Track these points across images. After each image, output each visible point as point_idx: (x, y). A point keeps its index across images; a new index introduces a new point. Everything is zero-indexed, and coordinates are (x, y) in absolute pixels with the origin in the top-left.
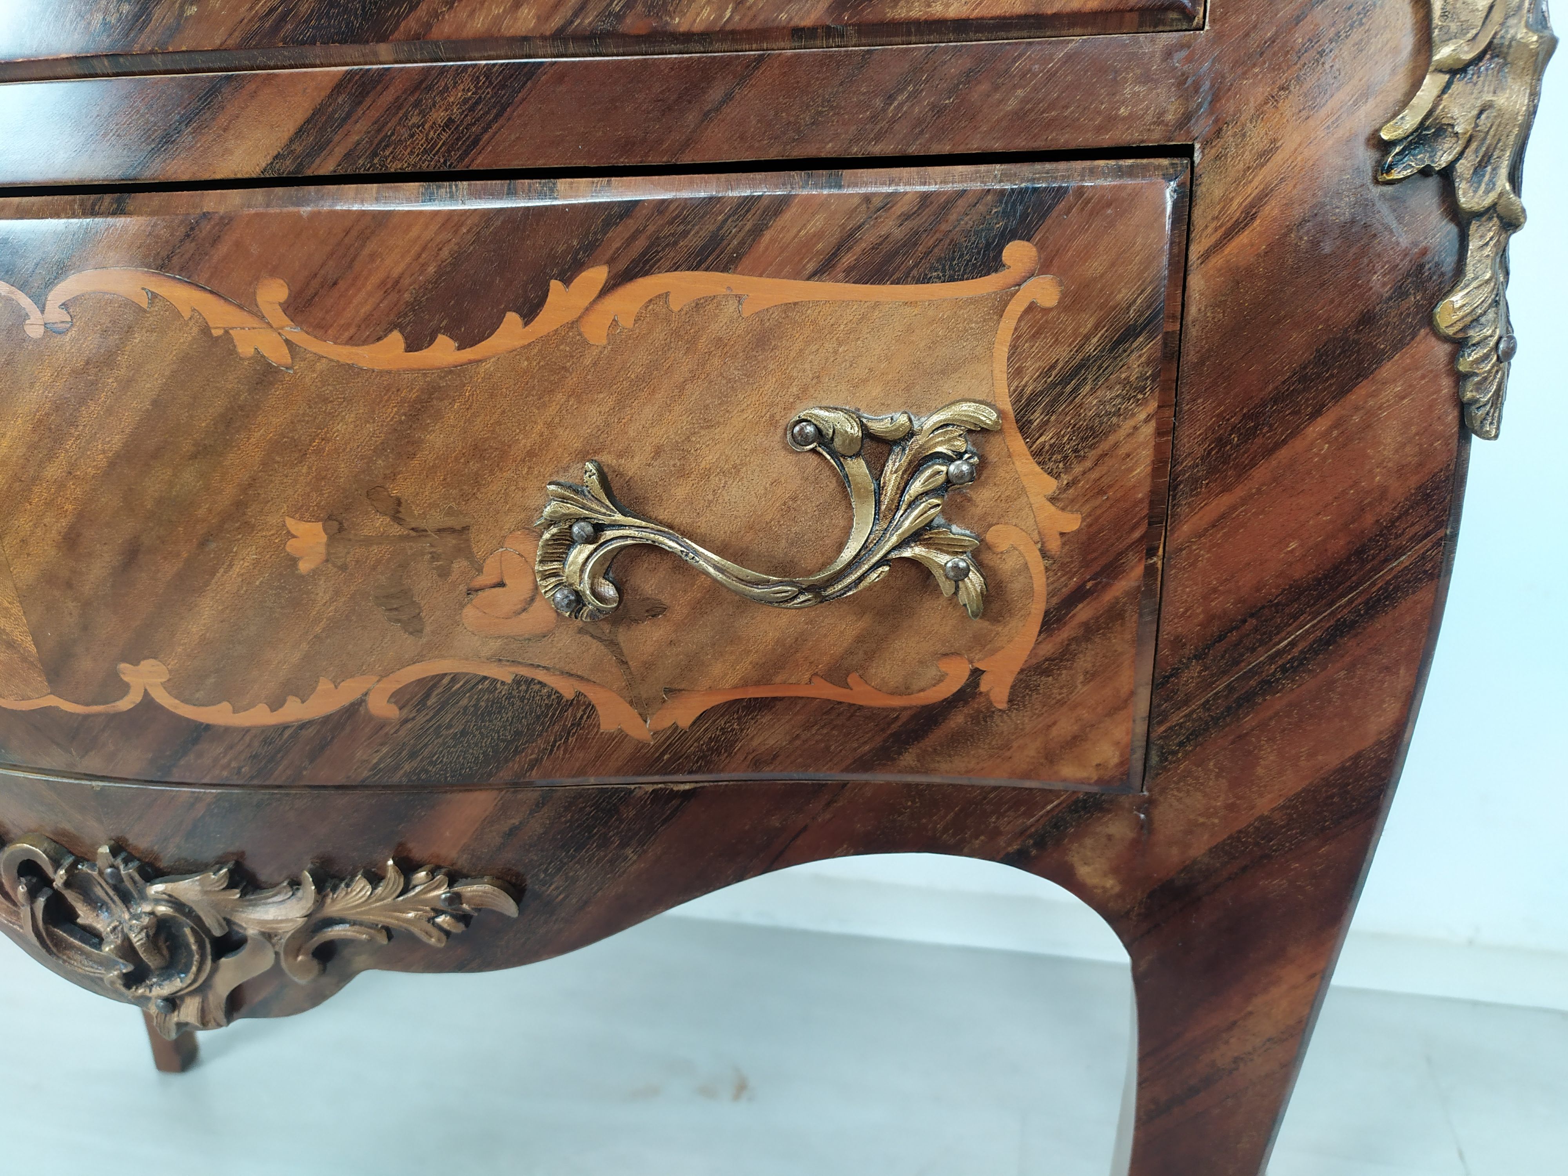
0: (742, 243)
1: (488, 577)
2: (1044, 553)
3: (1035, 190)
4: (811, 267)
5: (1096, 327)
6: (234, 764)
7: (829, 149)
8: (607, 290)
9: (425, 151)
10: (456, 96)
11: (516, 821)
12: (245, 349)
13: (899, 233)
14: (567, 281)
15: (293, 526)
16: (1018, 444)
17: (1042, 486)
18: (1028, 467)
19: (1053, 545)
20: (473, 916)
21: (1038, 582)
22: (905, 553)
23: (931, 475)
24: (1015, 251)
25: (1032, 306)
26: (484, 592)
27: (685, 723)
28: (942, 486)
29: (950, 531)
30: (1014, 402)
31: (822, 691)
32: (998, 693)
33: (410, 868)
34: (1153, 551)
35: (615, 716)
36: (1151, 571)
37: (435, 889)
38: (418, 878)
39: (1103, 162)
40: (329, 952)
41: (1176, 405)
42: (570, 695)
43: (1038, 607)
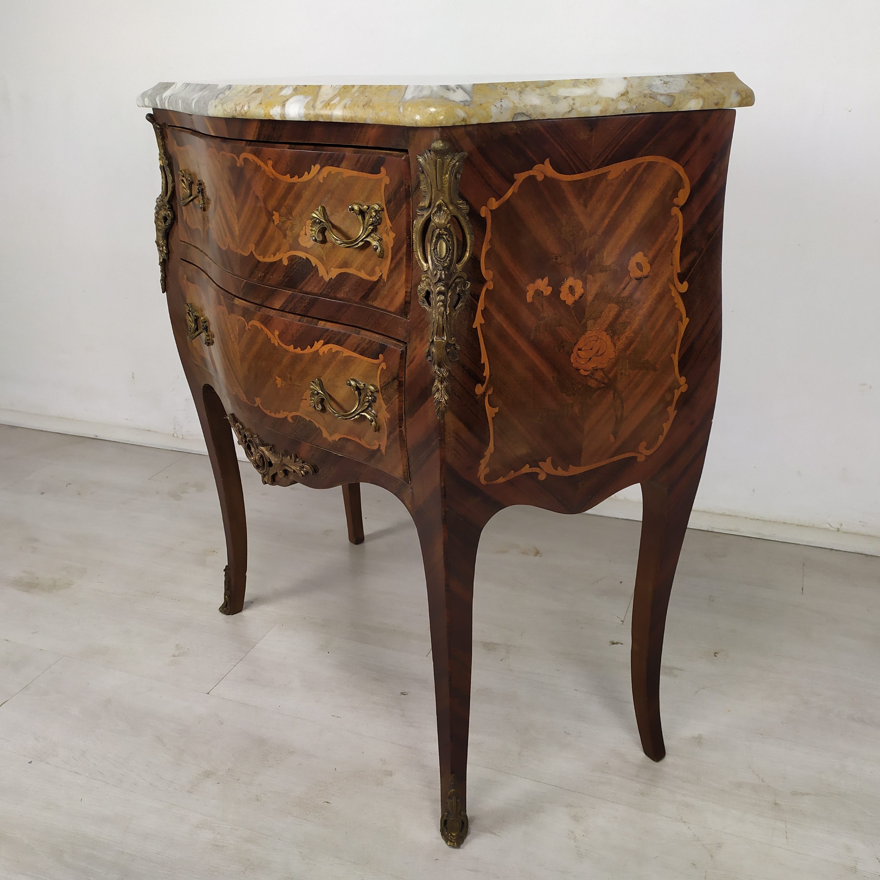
0: (344, 341)
1: (303, 398)
3: (384, 345)
4: (353, 349)
5: (390, 376)
6: (270, 424)
8: (323, 345)
9: (301, 311)
10: (306, 301)
12: (272, 342)
13: (366, 347)
14: (317, 342)
15: (277, 378)
16: (381, 396)
17: (384, 407)
18: (382, 402)
19: (387, 420)
20: (307, 473)
21: (386, 427)
22: (363, 414)
23: (367, 398)
24: (381, 356)
25: (382, 368)
26: (304, 401)
27: (337, 440)
28: (368, 401)
29: (371, 411)
30: (380, 387)
31: (357, 440)
32: (384, 451)
33: (296, 457)
34: (401, 427)
35: (325, 434)
36: (401, 431)
37: (300, 463)
38: (298, 460)
39: (395, 342)
40: (286, 472)
41: (404, 396)
42: (318, 427)
43: (386, 433)
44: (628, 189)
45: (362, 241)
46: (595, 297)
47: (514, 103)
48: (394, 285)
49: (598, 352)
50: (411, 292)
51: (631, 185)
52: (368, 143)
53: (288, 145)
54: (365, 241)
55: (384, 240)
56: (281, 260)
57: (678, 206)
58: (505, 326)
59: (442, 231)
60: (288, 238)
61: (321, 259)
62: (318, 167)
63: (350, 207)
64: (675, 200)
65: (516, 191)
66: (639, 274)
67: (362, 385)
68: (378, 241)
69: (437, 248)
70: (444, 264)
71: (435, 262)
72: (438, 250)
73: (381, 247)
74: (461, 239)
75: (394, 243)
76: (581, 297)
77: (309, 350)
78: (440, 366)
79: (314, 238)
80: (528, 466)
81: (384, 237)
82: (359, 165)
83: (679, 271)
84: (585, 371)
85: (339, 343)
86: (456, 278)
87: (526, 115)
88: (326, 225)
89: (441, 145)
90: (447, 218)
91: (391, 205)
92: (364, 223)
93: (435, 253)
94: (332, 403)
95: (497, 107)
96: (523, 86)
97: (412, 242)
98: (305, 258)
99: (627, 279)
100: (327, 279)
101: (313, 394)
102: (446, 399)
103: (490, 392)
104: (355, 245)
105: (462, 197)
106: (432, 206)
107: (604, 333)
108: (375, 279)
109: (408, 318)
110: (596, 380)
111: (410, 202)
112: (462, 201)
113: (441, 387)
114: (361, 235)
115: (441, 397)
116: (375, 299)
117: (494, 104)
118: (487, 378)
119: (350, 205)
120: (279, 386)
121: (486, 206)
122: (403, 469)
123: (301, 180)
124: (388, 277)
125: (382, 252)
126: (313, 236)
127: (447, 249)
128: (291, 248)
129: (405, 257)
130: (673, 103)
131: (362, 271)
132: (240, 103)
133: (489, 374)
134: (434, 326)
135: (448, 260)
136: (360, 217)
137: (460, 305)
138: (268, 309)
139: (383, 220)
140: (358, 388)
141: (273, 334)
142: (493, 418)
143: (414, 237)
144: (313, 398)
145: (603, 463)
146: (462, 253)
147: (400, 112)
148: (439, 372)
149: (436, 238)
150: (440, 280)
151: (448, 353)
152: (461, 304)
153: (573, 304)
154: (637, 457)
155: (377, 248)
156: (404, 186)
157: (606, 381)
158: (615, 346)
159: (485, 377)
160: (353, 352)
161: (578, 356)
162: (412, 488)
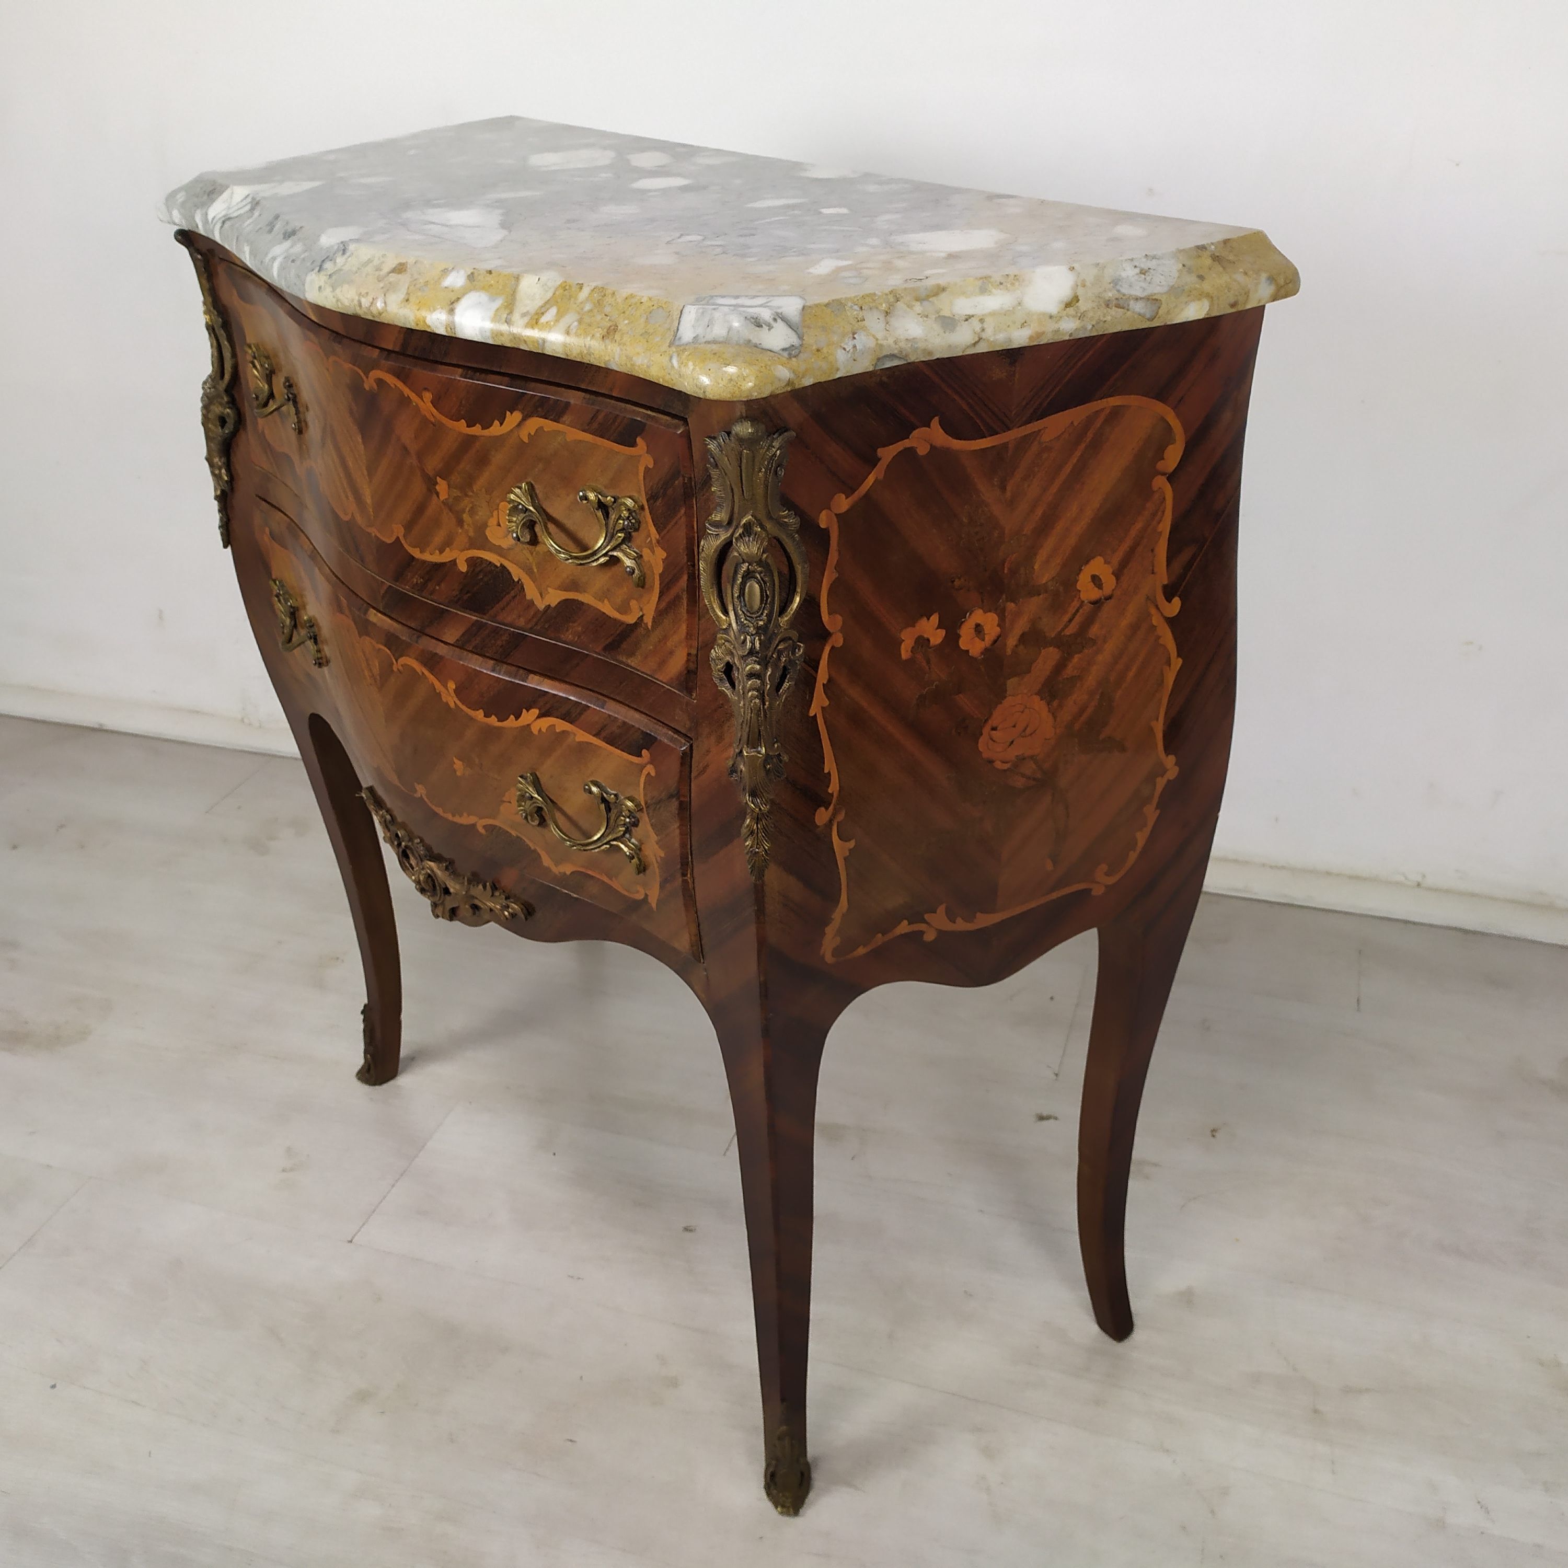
3: (650, 735)
4: (594, 733)
5: (664, 789)
6: (446, 830)
7: (604, 693)
8: (538, 717)
9: (495, 653)
10: (504, 638)
11: (525, 885)
12: (443, 700)
13: (617, 732)
14: (528, 711)
15: (455, 760)
16: (647, 819)
17: (654, 837)
18: (650, 829)
19: (659, 859)
20: (513, 915)
21: (657, 870)
22: (615, 843)
23: (622, 820)
24: (644, 752)
25: (649, 773)
26: (505, 803)
27: (568, 873)
28: (625, 824)
29: (629, 841)
30: (646, 803)
31: (605, 879)
32: (654, 905)
33: (494, 888)
34: (684, 875)
35: (547, 861)
36: (685, 882)
37: (502, 899)
38: (497, 894)
39: (670, 732)
40: (475, 908)
41: (690, 826)
42: (532, 848)
43: (658, 879)
44: (1078, 454)
45: (605, 555)
46: (1019, 640)
47: (877, 340)
48: (665, 638)
49: (1026, 729)
50: (697, 656)
51: (1083, 446)
52: (611, 390)
53: (460, 370)
54: (611, 556)
55: (645, 558)
56: (454, 562)
57: (1164, 474)
58: (864, 704)
59: (755, 567)
60: (466, 527)
61: (529, 571)
62: (518, 415)
63: (581, 494)
64: (1160, 466)
65: (881, 477)
66: (1095, 594)
67: (613, 796)
68: (634, 559)
69: (744, 594)
70: (757, 623)
71: (742, 620)
72: (746, 599)
73: (640, 570)
74: (786, 570)
75: (664, 568)
76: (995, 642)
77: (511, 722)
78: (753, 794)
79: (515, 535)
80: (905, 922)
81: (646, 552)
82: (595, 425)
83: (1166, 582)
84: (1004, 762)
85: (566, 717)
86: (780, 642)
87: (897, 357)
88: (536, 516)
89: (750, 431)
90: (762, 543)
91: (658, 504)
92: (607, 525)
93: (740, 601)
94: (558, 815)
95: (848, 350)
96: (892, 300)
97: (697, 572)
98: (499, 565)
99: (1076, 604)
100: (541, 605)
101: (522, 797)
102: (766, 848)
103: (841, 817)
104: (593, 561)
105: (788, 503)
106: (734, 523)
107: (1037, 698)
108: (630, 619)
109: (693, 697)
110: (1023, 775)
111: (693, 504)
112: (787, 512)
113: (758, 828)
114: (601, 546)
115: (758, 844)
116: (632, 654)
117: (842, 345)
118: (835, 795)
119: (581, 491)
120: (458, 774)
121: (829, 509)
122: (691, 940)
123: (486, 432)
124: (654, 621)
125: (642, 578)
126: (513, 532)
127: (762, 596)
128: (473, 545)
129: (685, 596)
130: (1157, 313)
131: (606, 601)
132: (367, 293)
133: (838, 789)
134: (742, 728)
135: (765, 614)
136: (600, 514)
137: (786, 685)
138: (434, 641)
139: (643, 526)
140: (604, 800)
141: (446, 687)
142: (845, 859)
143: (701, 568)
144: (523, 804)
145: (1033, 905)
146: (788, 595)
147: (673, 367)
148: (752, 805)
149: (742, 578)
150: (752, 652)
151: (768, 772)
152: (788, 684)
153: (982, 653)
154: (1091, 890)
155: (634, 572)
156: (681, 479)
157: (1039, 776)
158: (1055, 717)
159: (832, 795)
160: (594, 736)
161: (992, 739)
162: (706, 970)
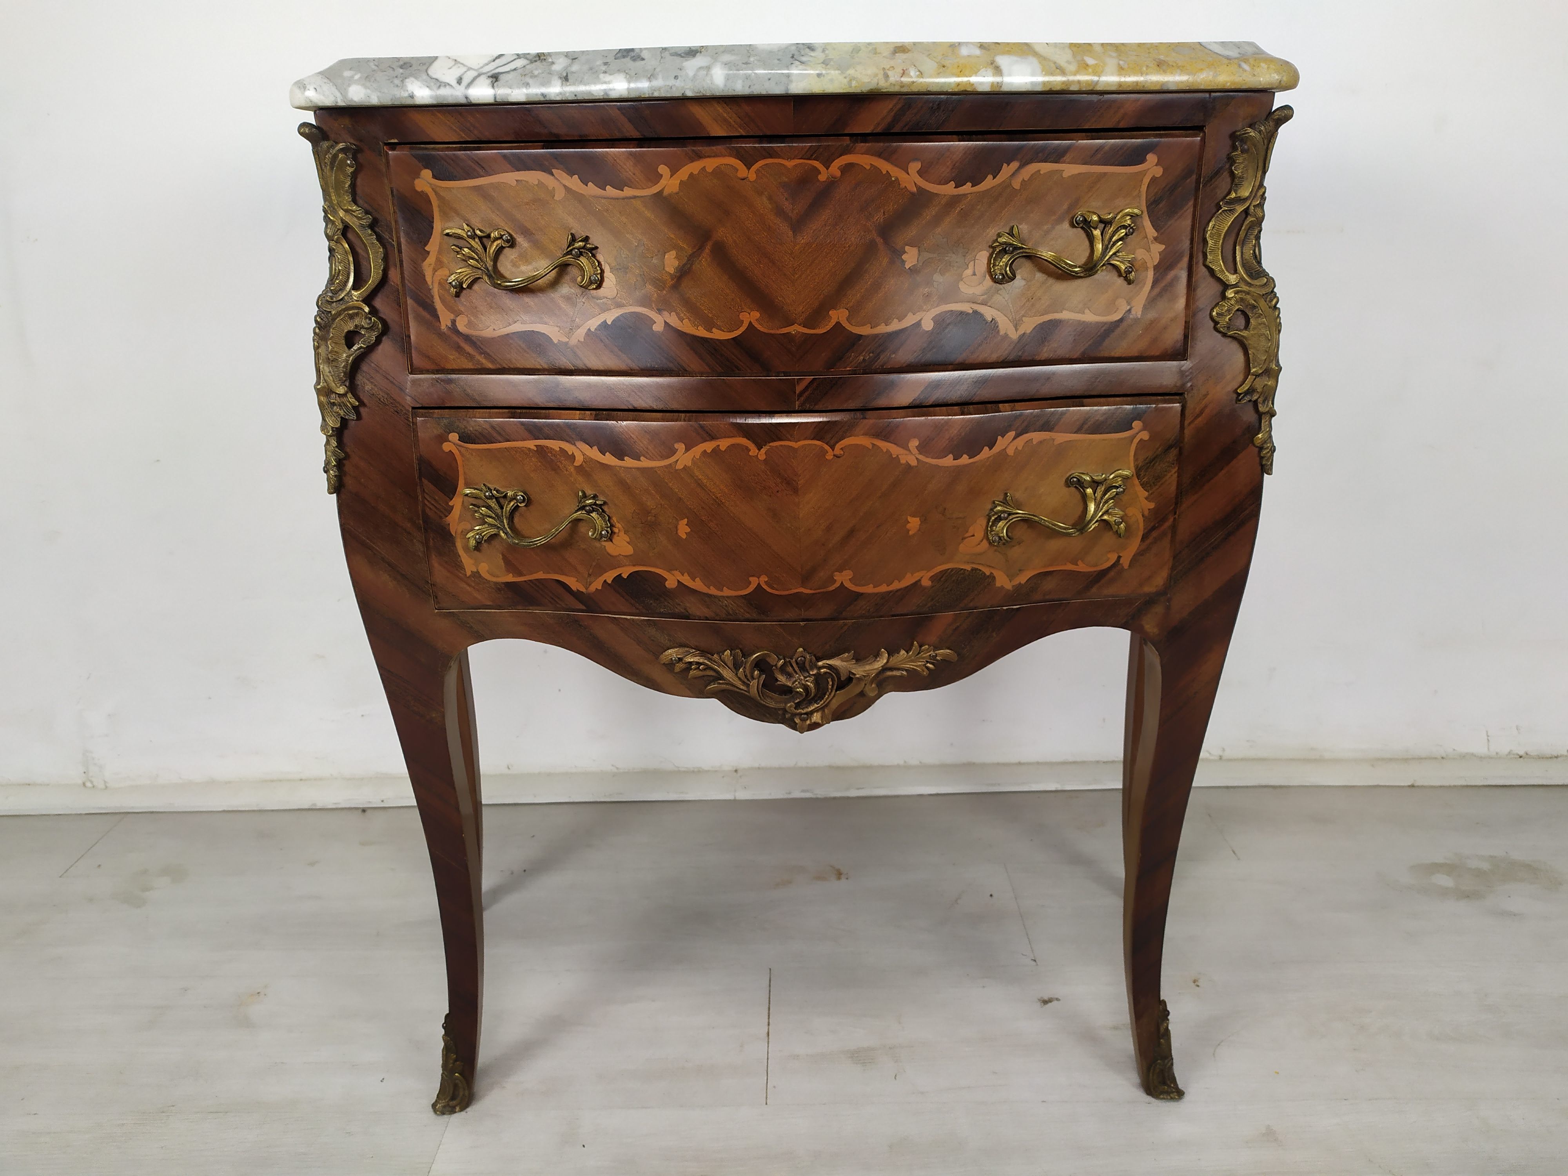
0: (1053, 424)
1: (968, 534)
2: (1143, 516)
4: (1075, 430)
5: (1160, 446)
6: (868, 608)
11: (958, 624)
12: (903, 461)
14: (1003, 437)
15: (910, 519)
16: (1136, 482)
19: (1146, 515)
21: (1141, 525)
23: (1112, 493)
24: (1136, 424)
25: (1141, 440)
26: (967, 539)
28: (1115, 495)
30: (1136, 469)
32: (1126, 564)
33: (921, 645)
35: (1001, 581)
37: (930, 652)
38: (925, 649)
39: (1159, 398)
40: (883, 683)
41: (1182, 468)
43: (1141, 533)
45: (1104, 265)
48: (1158, 318)
50: (1189, 321)
53: (956, 137)
54: (1108, 264)
55: (1139, 258)
56: (917, 324)
61: (1003, 309)
62: (1015, 165)
67: (1103, 476)
68: (1129, 261)
71: (1257, 269)
75: (1160, 259)
77: (985, 454)
82: (1099, 156)
85: (1043, 428)
91: (1159, 207)
92: (1103, 239)
98: (971, 311)
100: (1015, 336)
106: (1253, 195)
108: (1116, 317)
111: (1198, 197)
114: (1099, 257)
116: (1116, 346)
120: (912, 532)
123: (976, 189)
124: (1145, 310)
128: (943, 301)
131: (1088, 311)
132: (892, 67)
136: (1097, 232)
140: (1094, 483)
141: (906, 449)
155: (1131, 271)
160: (1074, 434)
162: (1169, 600)
